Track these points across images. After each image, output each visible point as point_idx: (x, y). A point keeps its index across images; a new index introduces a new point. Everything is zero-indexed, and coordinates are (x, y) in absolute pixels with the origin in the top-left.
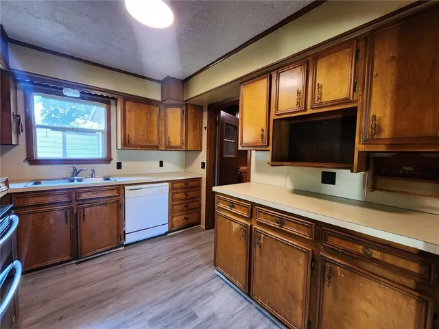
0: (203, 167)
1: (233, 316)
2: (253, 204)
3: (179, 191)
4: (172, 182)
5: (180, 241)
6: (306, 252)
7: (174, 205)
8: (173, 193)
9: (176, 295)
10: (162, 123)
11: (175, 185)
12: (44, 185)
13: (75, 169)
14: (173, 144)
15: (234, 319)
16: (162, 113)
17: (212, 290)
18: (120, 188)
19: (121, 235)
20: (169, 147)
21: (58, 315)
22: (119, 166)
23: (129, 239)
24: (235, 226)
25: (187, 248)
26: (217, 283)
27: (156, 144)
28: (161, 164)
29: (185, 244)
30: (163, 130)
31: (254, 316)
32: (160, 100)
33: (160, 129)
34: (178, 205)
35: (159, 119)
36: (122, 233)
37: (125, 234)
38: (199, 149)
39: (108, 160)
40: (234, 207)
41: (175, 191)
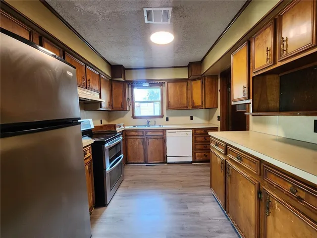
0: (218, 120)
1: (210, 219)
2: (227, 144)
3: (199, 136)
4: (194, 130)
5: (199, 168)
6: (255, 184)
7: (196, 145)
8: (195, 137)
9: (182, 194)
10: (189, 92)
11: (197, 131)
12: (136, 128)
13: (148, 121)
14: (196, 105)
15: (210, 221)
16: (189, 86)
17: (204, 201)
18: (164, 131)
19: (165, 157)
20: (195, 107)
21: (134, 182)
22: (167, 119)
23: (169, 160)
24: (219, 160)
25: (202, 174)
26: (210, 199)
27: (185, 106)
28: (192, 118)
29: (201, 171)
30: (190, 96)
31: (226, 227)
32: (187, 78)
33: (188, 96)
34: (199, 145)
35: (187, 89)
36: (165, 156)
37: (167, 157)
38: (215, 106)
39: (162, 116)
40: (218, 146)
41: (197, 136)
